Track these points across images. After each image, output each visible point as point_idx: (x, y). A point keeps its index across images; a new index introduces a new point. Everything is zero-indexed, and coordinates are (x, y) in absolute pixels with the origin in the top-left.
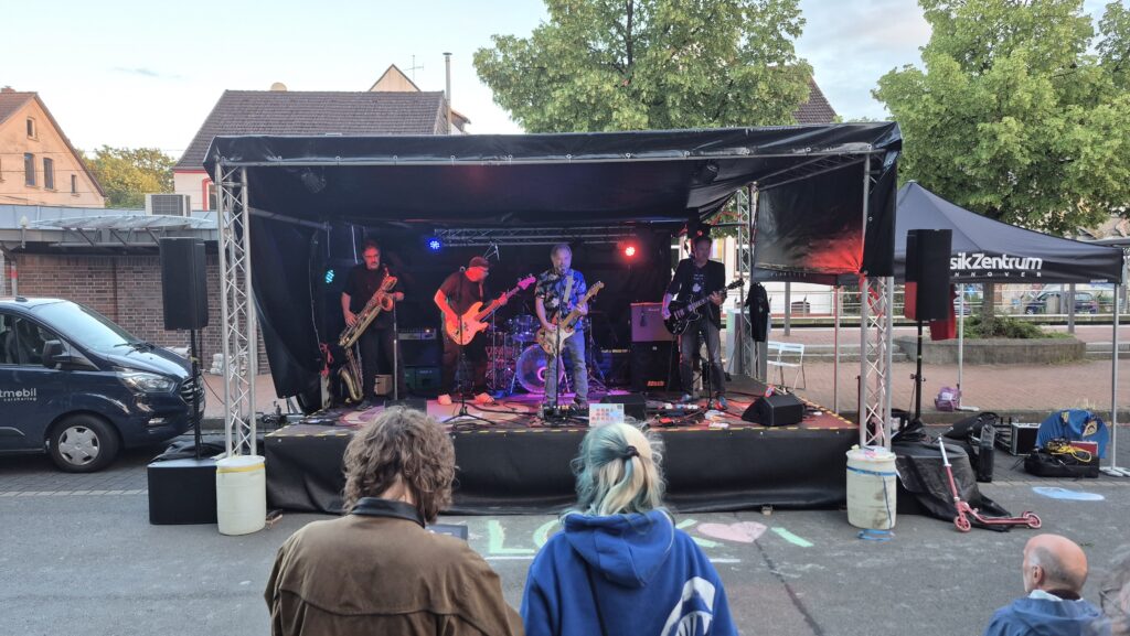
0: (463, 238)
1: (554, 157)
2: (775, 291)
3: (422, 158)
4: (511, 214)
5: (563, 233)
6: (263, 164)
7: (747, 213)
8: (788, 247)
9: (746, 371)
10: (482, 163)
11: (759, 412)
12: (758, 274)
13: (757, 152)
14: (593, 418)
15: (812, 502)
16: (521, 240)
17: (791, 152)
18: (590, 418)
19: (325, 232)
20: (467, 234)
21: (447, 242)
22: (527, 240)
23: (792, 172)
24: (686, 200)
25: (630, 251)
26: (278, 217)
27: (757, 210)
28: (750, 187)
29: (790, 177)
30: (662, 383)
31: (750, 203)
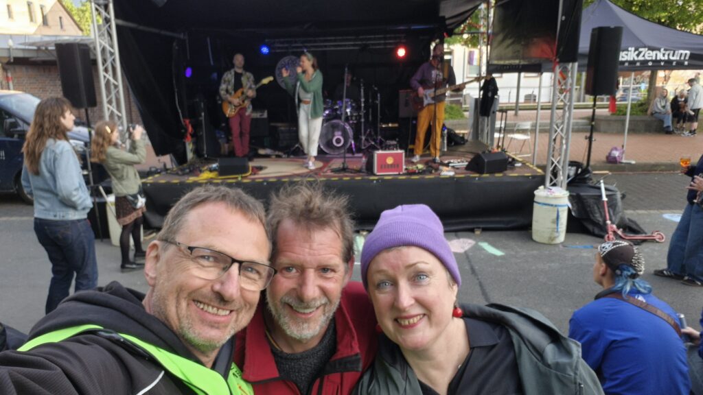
0: (285, 45)
5: (355, 40)
7: (486, 24)
11: (476, 164)
15: (510, 226)
20: (288, 42)
21: (274, 48)
22: (330, 46)
25: (401, 52)
28: (488, 4)
31: (488, 17)
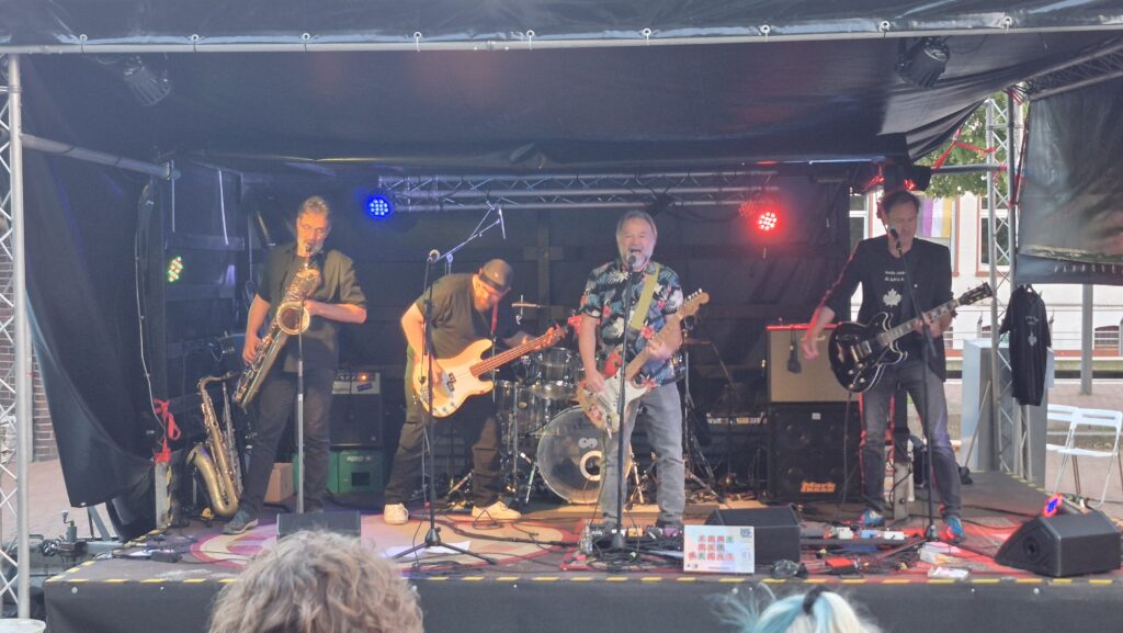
0: (435, 194)
1: (616, 33)
2: (1060, 300)
3: (358, 37)
4: (529, 147)
5: (632, 184)
6: (51, 49)
7: (1005, 145)
8: (1089, 213)
9: (1003, 465)
10: (475, 46)
11: (1030, 548)
12: (1029, 269)
13: (1027, 23)
14: (692, 555)
16: (549, 199)
17: (1098, 22)
18: (685, 555)
19: (165, 183)
20: (441, 186)
21: (404, 202)
22: (560, 199)
23: (1095, 62)
24: (878, 120)
25: (768, 222)
26: (77, 153)
27: (1026, 138)
28: (1011, 93)
29: (1095, 73)
30: (830, 487)
31: (1012, 125)
